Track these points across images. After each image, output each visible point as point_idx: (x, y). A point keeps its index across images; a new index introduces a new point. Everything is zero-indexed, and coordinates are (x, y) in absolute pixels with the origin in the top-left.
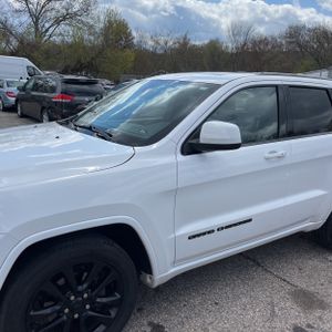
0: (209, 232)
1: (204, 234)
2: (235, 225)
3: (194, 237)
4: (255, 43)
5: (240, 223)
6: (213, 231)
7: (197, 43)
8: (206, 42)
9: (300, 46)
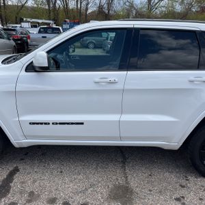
0: (45, 124)
1: (42, 124)
2: (68, 124)
3: (34, 124)
5: (72, 124)
6: (49, 124)
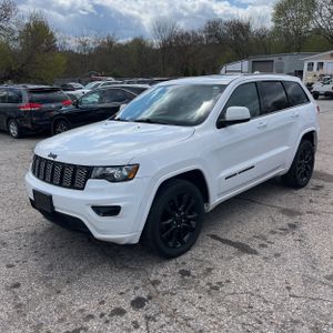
1: (233, 176)
3: (228, 178)
4: (177, 38)
6: (236, 174)
7: (121, 41)
8: (130, 39)
9: (219, 39)
